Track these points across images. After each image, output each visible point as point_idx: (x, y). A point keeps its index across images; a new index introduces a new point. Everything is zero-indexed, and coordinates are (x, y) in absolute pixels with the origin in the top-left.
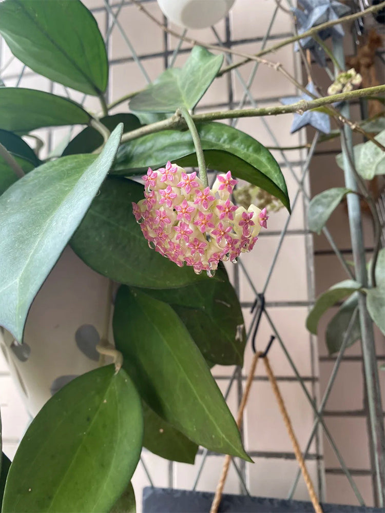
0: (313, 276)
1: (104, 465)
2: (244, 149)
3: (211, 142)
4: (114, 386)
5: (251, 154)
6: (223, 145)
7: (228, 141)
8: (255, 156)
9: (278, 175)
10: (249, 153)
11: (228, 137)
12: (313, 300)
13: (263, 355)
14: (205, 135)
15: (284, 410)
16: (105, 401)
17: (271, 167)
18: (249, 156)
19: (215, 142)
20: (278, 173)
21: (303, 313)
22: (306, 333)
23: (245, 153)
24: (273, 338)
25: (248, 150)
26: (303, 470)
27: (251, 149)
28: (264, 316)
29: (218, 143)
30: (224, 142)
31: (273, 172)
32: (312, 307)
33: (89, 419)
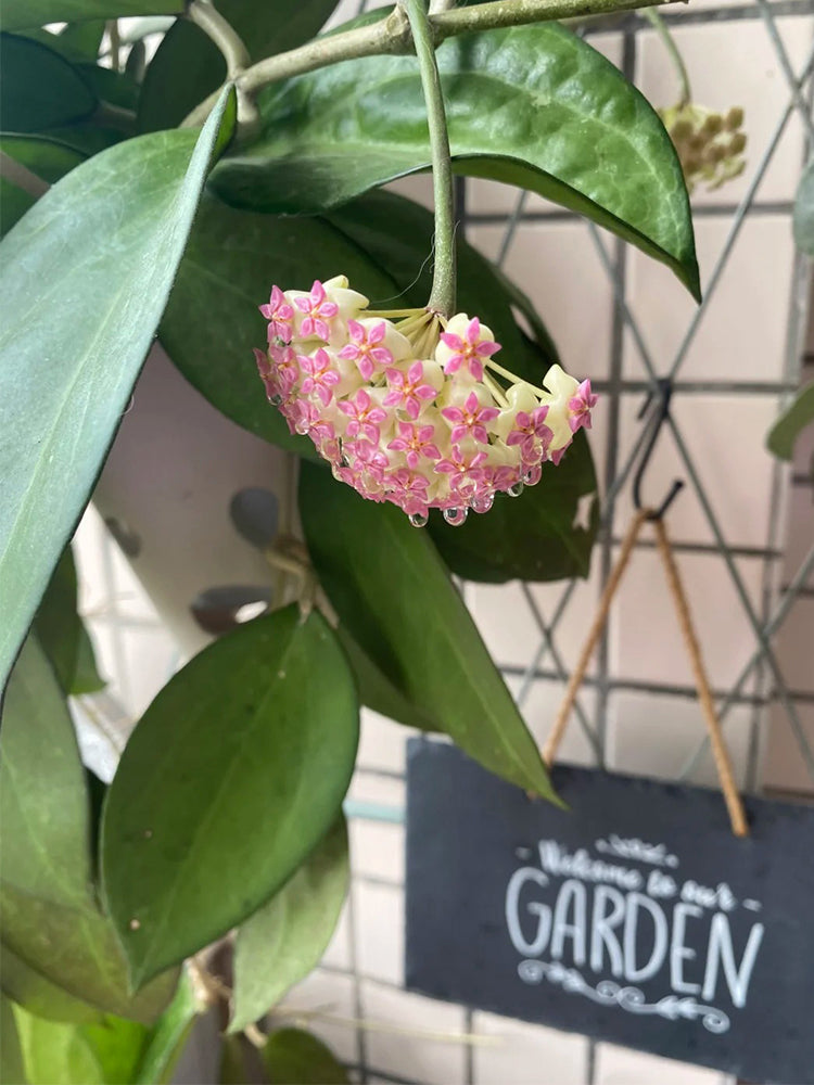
0: (802, 323)
1: (283, 791)
2: (589, 108)
3: (501, 84)
4: (298, 645)
5: (608, 126)
6: (533, 94)
7: (546, 84)
8: (618, 131)
9: (673, 196)
10: (601, 121)
11: (550, 69)
12: (795, 380)
13: (656, 517)
14: (488, 57)
15: (688, 628)
16: (282, 674)
17: (658, 172)
18: (602, 131)
19: (512, 84)
20: (674, 191)
21: (766, 411)
22: (766, 460)
23: (590, 122)
24: (679, 485)
25: (599, 114)
26: (714, 738)
27: (608, 108)
28: (665, 431)
29: (520, 87)
30: (536, 86)
31: (661, 185)
32: (790, 399)
33: (251, 709)
